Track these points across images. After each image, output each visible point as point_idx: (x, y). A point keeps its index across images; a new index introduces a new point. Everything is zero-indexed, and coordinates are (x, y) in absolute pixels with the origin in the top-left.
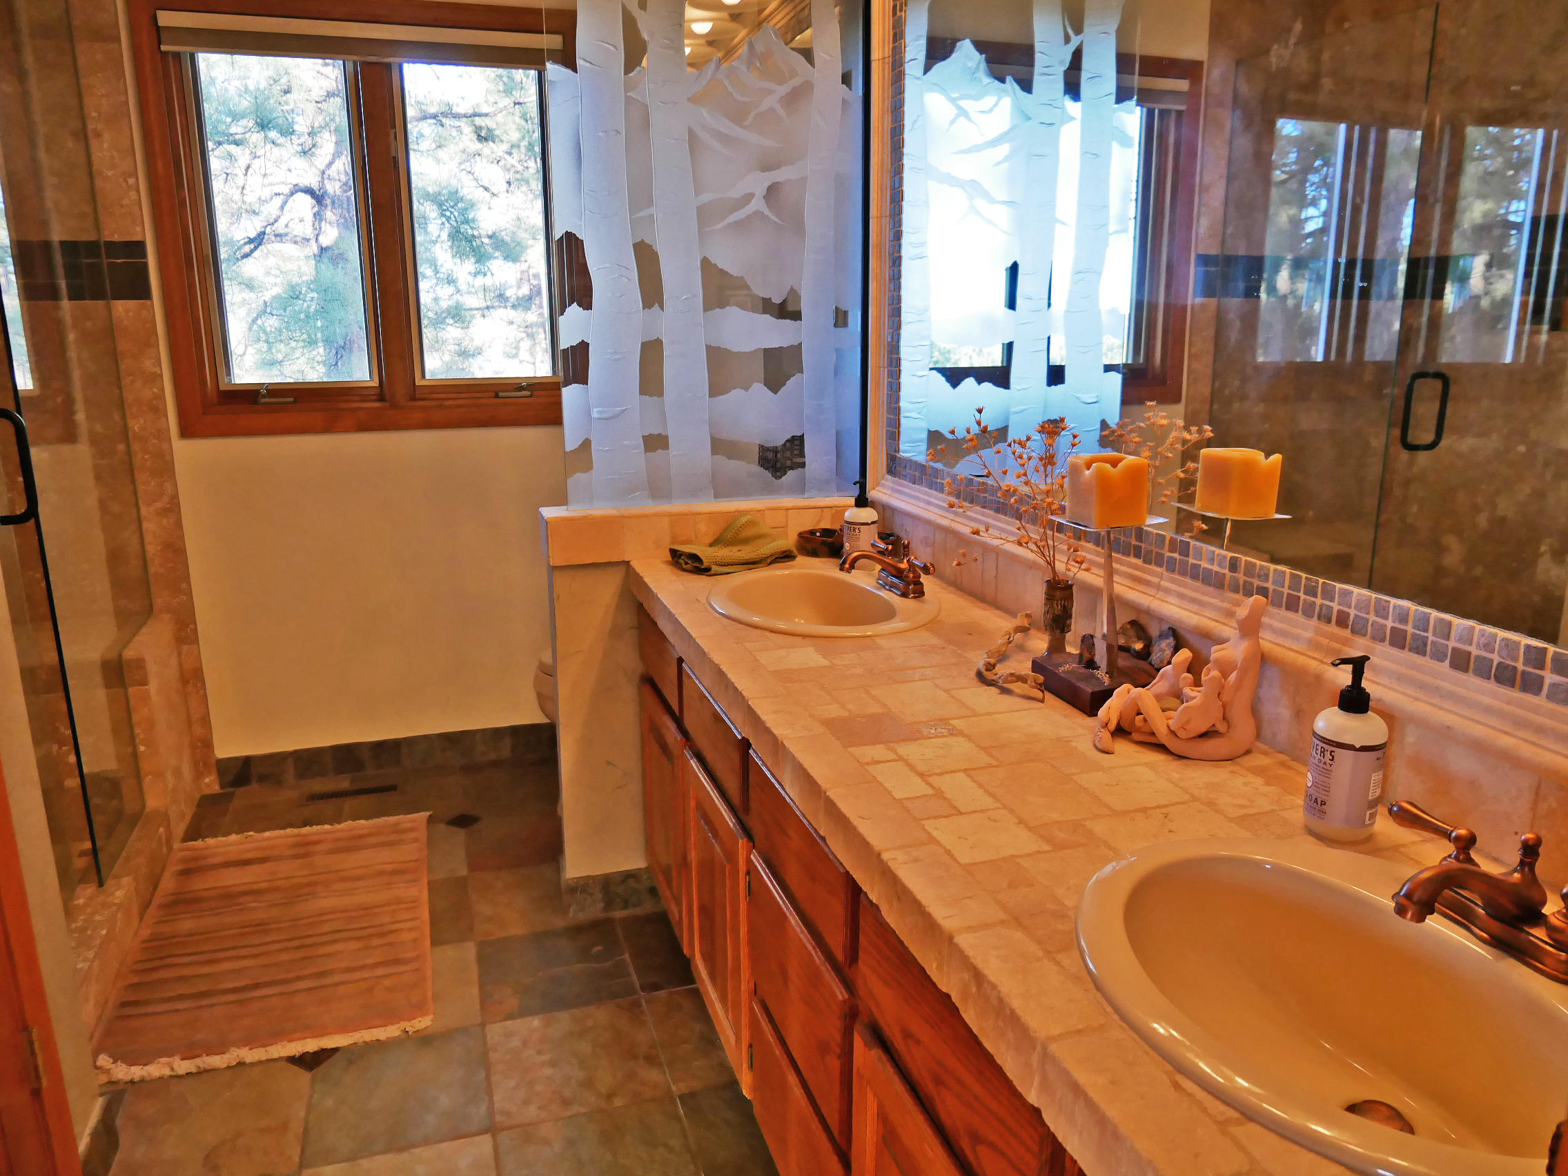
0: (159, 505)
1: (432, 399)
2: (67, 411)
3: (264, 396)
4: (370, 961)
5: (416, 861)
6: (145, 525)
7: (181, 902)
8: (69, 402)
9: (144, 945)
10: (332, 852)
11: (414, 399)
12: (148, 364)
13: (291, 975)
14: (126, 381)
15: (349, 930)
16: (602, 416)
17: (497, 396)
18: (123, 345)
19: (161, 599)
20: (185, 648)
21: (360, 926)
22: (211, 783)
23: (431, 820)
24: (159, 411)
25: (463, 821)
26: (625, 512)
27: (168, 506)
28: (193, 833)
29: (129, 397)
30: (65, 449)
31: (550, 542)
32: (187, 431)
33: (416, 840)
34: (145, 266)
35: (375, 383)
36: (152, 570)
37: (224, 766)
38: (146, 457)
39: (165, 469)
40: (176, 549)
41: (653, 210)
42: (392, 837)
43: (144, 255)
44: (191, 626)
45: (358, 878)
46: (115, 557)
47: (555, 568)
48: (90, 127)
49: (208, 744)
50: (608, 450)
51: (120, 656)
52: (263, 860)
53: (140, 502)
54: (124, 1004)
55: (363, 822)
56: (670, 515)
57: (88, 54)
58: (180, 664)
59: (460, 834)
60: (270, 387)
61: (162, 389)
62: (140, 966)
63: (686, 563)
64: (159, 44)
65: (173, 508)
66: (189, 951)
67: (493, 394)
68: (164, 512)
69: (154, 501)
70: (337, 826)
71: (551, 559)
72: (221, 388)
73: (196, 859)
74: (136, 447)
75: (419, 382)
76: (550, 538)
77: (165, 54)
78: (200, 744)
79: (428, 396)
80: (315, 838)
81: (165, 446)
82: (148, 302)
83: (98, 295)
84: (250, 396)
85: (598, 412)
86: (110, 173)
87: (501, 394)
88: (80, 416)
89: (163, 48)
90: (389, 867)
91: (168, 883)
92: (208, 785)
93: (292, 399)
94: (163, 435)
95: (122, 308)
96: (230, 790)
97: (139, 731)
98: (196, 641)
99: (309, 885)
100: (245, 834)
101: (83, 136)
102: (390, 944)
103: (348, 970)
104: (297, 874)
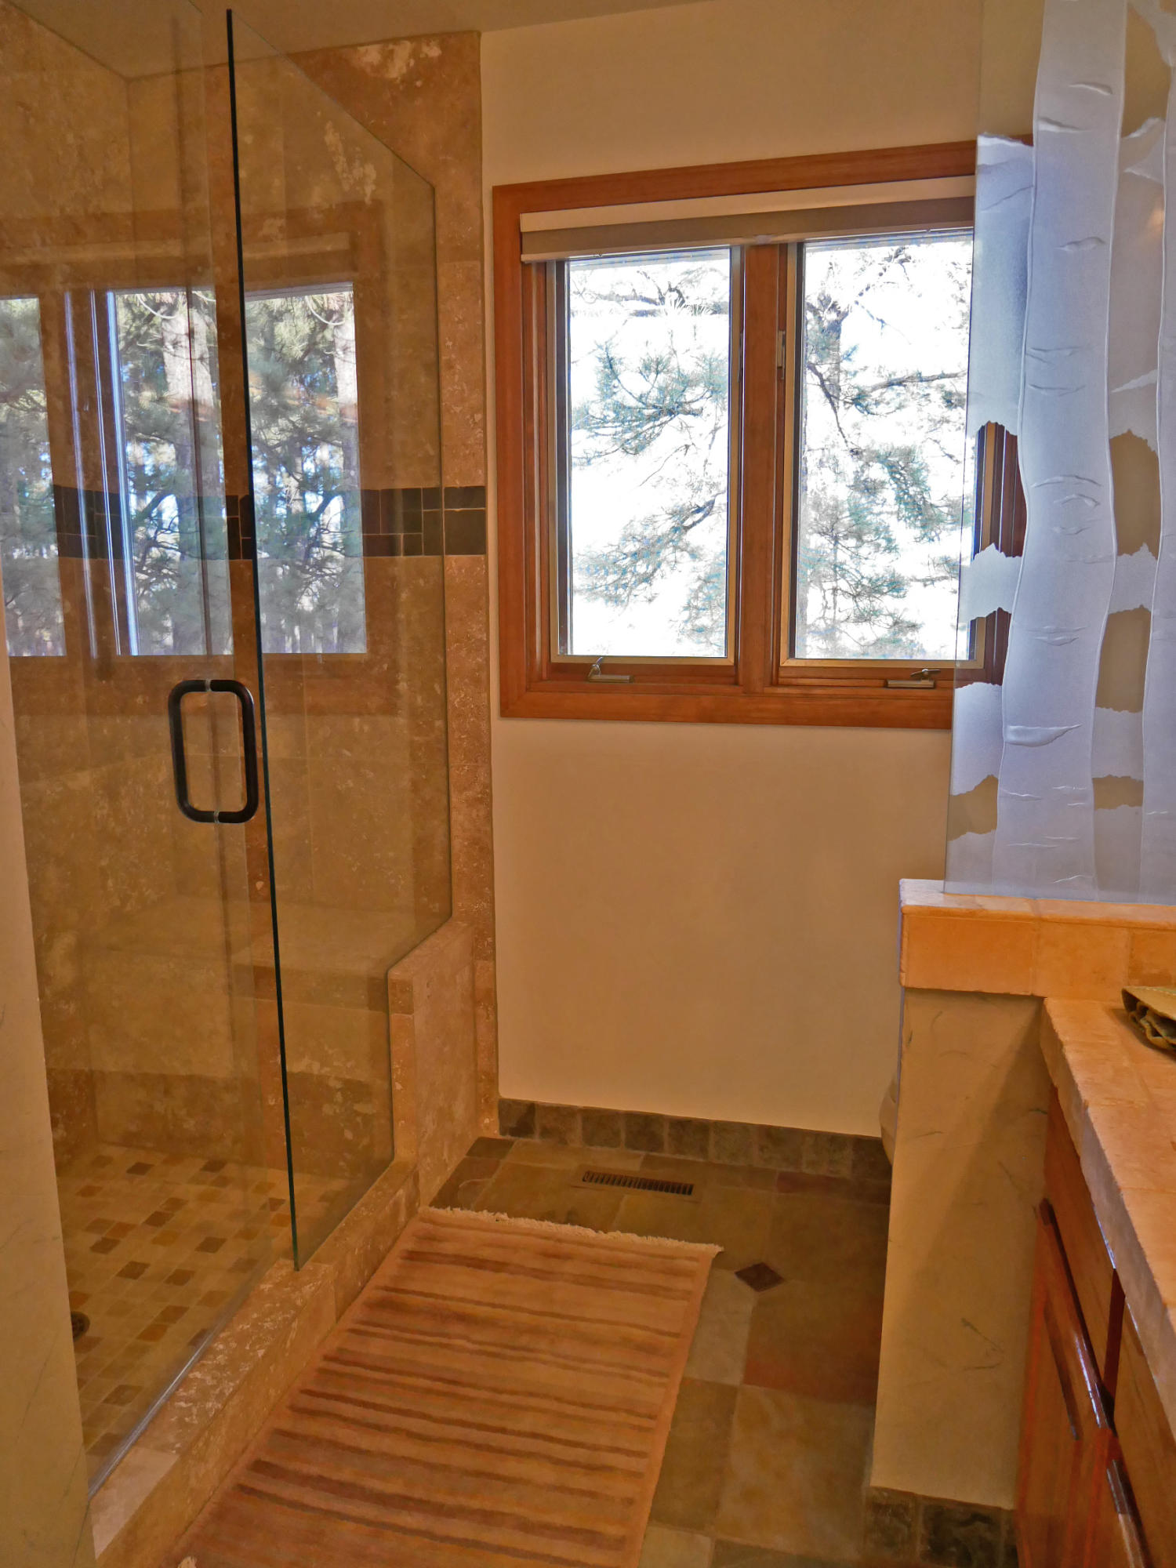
0: (470, 793)
1: (797, 686)
2: (389, 683)
3: (596, 672)
4: (557, 1519)
5: (676, 1335)
6: (454, 814)
7: (390, 1304)
8: (394, 667)
9: (323, 1364)
10: (579, 1280)
11: (775, 683)
12: (475, 628)
13: (450, 1501)
14: (452, 648)
15: (551, 1439)
16: (1023, 739)
17: (886, 686)
18: (453, 606)
19: (462, 902)
20: (480, 963)
21: (572, 1437)
22: (490, 1126)
23: (719, 1261)
24: (481, 683)
25: (759, 1276)
26: (1049, 911)
27: (480, 796)
28: (447, 1198)
29: (452, 667)
30: (384, 721)
31: (905, 946)
32: (506, 711)
33: (687, 1295)
34: (483, 515)
35: (731, 661)
36: (456, 867)
37: (506, 1108)
38: (463, 737)
39: (481, 751)
40: (483, 849)
41: (1155, 376)
42: (660, 1280)
43: (484, 503)
44: (490, 939)
45: (595, 1342)
46: (421, 847)
47: (909, 990)
48: (444, 358)
49: (493, 1080)
50: (1027, 799)
51: (386, 974)
52: (499, 1266)
53: (452, 788)
54: (259, 1466)
55: (634, 1238)
56: (1131, 927)
57: (450, 273)
58: (473, 982)
59: (747, 1299)
60: (606, 661)
61: (487, 660)
62: (305, 1401)
63: (1156, 1034)
64: (521, 253)
65: (485, 799)
66: (365, 1397)
67: (882, 682)
68: (473, 803)
69: (465, 789)
70: (602, 1235)
71: (903, 975)
72: (554, 660)
73: (431, 1238)
74: (453, 724)
75: (785, 662)
76: (905, 940)
77: (526, 266)
78: (483, 1077)
79: (794, 681)
80: (566, 1248)
81: (484, 726)
82: (482, 557)
83: (434, 549)
84: (582, 670)
85: (1017, 732)
86: (458, 409)
87: (891, 683)
88: (403, 686)
89: (525, 258)
90: (639, 1334)
91: (390, 1268)
92: (487, 1127)
93: (628, 678)
94: (483, 713)
95: (456, 563)
96: (508, 1137)
97: (397, 1066)
98: (493, 957)
99: (534, 1331)
100: (498, 1214)
101: (435, 370)
102: (592, 1494)
103: (526, 1527)
104: (526, 1305)
